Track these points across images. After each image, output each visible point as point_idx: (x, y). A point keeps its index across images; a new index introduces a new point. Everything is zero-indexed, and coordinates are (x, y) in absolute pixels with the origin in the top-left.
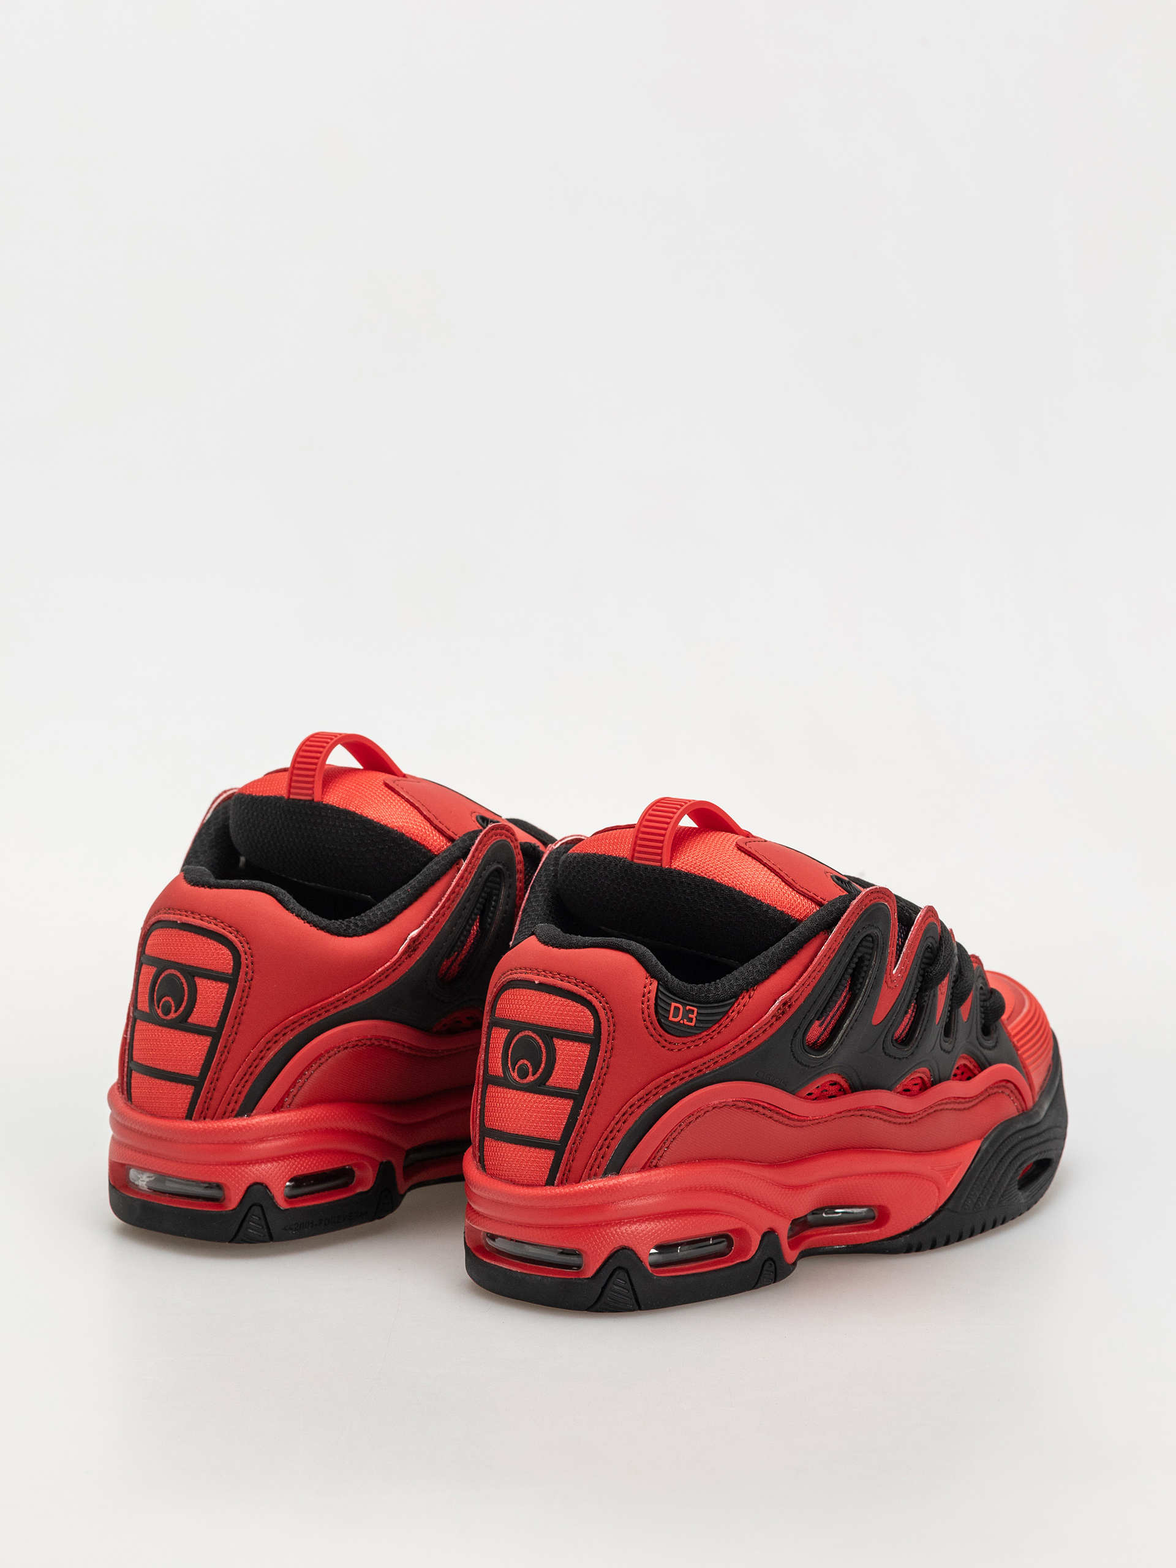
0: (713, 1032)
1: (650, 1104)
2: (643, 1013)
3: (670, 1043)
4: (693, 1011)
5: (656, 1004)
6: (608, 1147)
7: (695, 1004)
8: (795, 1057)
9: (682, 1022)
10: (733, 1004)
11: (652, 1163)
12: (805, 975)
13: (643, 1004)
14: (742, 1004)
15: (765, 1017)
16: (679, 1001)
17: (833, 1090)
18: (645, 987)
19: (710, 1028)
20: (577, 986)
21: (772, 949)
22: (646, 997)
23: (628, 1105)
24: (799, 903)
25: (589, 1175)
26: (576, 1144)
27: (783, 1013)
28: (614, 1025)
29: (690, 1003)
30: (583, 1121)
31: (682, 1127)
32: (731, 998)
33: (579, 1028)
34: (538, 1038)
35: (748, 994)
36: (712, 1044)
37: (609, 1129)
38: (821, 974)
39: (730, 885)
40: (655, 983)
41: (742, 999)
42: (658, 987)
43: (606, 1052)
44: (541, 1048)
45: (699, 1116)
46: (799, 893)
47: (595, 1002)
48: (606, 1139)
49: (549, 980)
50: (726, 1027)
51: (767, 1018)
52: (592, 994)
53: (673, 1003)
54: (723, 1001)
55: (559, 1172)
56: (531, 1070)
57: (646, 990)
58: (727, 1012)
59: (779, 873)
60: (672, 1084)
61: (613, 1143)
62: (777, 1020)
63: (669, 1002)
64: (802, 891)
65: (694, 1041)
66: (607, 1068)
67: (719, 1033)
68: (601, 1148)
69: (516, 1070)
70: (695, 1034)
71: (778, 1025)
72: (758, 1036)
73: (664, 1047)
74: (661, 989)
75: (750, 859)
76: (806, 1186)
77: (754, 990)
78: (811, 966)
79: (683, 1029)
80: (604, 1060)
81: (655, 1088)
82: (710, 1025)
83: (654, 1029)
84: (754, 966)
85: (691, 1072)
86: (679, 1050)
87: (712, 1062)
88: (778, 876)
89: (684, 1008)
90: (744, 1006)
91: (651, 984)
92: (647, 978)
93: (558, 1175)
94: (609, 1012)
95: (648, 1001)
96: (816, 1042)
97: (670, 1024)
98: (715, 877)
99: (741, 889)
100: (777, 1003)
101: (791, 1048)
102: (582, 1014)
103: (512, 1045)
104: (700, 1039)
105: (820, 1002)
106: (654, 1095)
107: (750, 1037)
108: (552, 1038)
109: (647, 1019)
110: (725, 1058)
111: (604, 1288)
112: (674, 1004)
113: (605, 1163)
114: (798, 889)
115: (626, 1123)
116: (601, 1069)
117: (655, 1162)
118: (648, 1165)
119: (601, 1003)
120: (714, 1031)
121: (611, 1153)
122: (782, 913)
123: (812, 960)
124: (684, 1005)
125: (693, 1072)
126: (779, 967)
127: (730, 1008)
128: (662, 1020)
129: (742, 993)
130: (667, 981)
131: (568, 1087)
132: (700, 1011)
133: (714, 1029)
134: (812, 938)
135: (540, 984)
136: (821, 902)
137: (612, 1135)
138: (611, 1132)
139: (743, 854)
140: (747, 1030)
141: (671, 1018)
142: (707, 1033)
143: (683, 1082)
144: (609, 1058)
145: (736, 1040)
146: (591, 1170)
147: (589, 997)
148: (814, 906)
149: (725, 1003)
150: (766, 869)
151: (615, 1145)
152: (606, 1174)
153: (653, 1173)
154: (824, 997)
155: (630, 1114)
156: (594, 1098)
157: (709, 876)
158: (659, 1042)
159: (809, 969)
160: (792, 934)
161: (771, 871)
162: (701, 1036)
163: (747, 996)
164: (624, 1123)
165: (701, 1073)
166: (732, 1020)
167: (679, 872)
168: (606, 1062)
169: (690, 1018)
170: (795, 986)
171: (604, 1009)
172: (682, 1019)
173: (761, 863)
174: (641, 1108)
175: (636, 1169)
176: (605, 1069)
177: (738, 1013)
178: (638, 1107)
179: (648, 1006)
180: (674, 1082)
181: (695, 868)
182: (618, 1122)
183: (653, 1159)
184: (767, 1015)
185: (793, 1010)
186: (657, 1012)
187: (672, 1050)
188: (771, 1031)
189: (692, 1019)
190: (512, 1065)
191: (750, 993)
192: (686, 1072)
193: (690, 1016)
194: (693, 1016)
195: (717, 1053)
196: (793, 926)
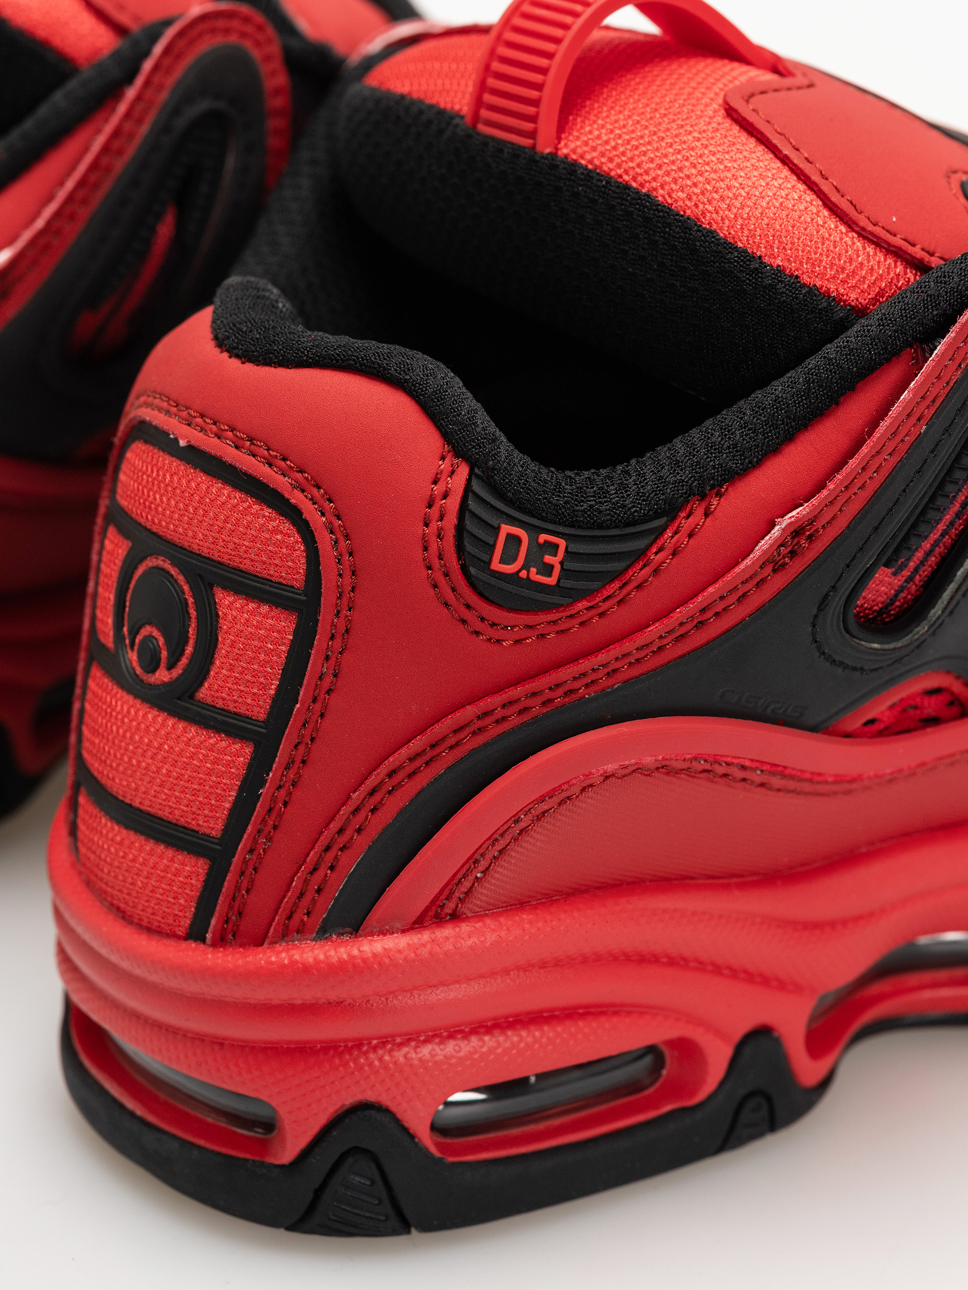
0: (604, 601)
1: (439, 768)
2: (426, 549)
3: (493, 625)
4: (557, 546)
5: (460, 529)
6: (332, 868)
7: (561, 529)
8: (824, 653)
9: (523, 574)
10: (662, 531)
11: (442, 907)
12: (853, 463)
13: (427, 525)
14: (685, 531)
15: (742, 566)
16: (521, 521)
17: (931, 707)
18: (435, 482)
19: (598, 591)
20: (270, 465)
21: (778, 387)
22: (436, 508)
23: (383, 770)
24: (861, 264)
25: (286, 927)
26: (256, 853)
27: (793, 554)
28: (354, 573)
29: (551, 527)
30: (274, 799)
31: (522, 825)
32: (657, 516)
33: (272, 572)
34: (181, 579)
35: (704, 505)
36: (601, 628)
37: (334, 826)
38: (894, 460)
39: (688, 212)
40: (463, 471)
41: (688, 517)
42: (469, 481)
43: (332, 637)
44: (187, 604)
45: (569, 798)
46: (865, 238)
47: (310, 511)
48: (328, 849)
49: (210, 444)
50: (639, 587)
51: (747, 567)
52: (303, 491)
53: (503, 526)
54: (634, 523)
55: (216, 914)
56: (164, 654)
57: (438, 489)
58: (644, 552)
59: (817, 185)
60: (497, 722)
61: (344, 858)
62: (775, 571)
63: (494, 521)
64: (871, 233)
65: (555, 622)
66: (335, 676)
67: (620, 602)
68: (315, 870)
69: (136, 647)
70: (557, 607)
71: (779, 581)
72: (725, 609)
73: (477, 633)
74: (476, 486)
75: (752, 142)
76: (858, 919)
77: (719, 495)
78: (870, 443)
79: (526, 593)
80: (327, 658)
81: (455, 732)
82: (596, 585)
83: (454, 590)
84: (726, 430)
85: (548, 694)
86: (517, 642)
87: (603, 672)
88: (815, 193)
89: (533, 541)
90: (690, 536)
91: (453, 472)
92: (443, 458)
93: (213, 922)
94: (341, 538)
95: (441, 518)
96: (886, 607)
97: (493, 581)
98: (655, 189)
99: (715, 226)
100: (776, 531)
101: (814, 634)
102: (279, 537)
103: (133, 582)
104: (571, 616)
105: (890, 529)
106: (451, 748)
107: (703, 611)
108: (211, 586)
109: (436, 563)
110: (638, 660)
111: (319, 1192)
112: (506, 529)
113: (327, 904)
114: (863, 229)
115: (379, 813)
116: (320, 678)
117: (450, 906)
118: (431, 913)
119: (323, 515)
120: (608, 598)
121: (338, 884)
122: (813, 291)
123: (874, 425)
124: (533, 530)
125: (552, 695)
126: (790, 437)
127: (654, 541)
128: (473, 571)
129: (687, 501)
130: (493, 469)
131: (243, 711)
132: (573, 548)
133: (606, 593)
134: (881, 364)
135: (190, 447)
136: (921, 261)
137: (342, 840)
138: (341, 831)
139: (736, 129)
140: (696, 595)
141: (496, 565)
142: (589, 604)
143: (526, 718)
144: (340, 653)
145: (665, 621)
146: (290, 917)
147: (297, 498)
148: (900, 269)
149: (639, 528)
150: (786, 172)
151: (351, 863)
152: (325, 932)
153: (447, 932)
154: (902, 514)
155: (390, 792)
156: (302, 748)
157: (642, 185)
158: (464, 621)
159: (865, 450)
160: (830, 349)
161: (799, 178)
162: (573, 612)
163: (699, 512)
164: (373, 811)
165: (574, 697)
166: (656, 572)
167: (572, 168)
168: (332, 661)
169: (545, 564)
170: (825, 492)
171: (332, 532)
172: (526, 566)
173: (776, 156)
174: (418, 778)
175: (398, 925)
176: (329, 678)
177: (674, 554)
178: (410, 776)
179: (440, 530)
180: (504, 719)
181: (611, 160)
182: (357, 810)
183: (447, 899)
184: (748, 561)
185: (820, 546)
186: (460, 549)
187: (498, 641)
188: (757, 599)
189: (552, 567)
190: (130, 632)
191: (710, 505)
192: (534, 694)
193: (548, 559)
194: (554, 560)
195: (616, 651)
196: (842, 326)
